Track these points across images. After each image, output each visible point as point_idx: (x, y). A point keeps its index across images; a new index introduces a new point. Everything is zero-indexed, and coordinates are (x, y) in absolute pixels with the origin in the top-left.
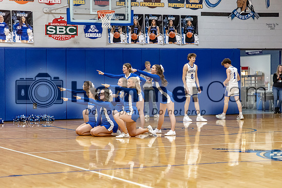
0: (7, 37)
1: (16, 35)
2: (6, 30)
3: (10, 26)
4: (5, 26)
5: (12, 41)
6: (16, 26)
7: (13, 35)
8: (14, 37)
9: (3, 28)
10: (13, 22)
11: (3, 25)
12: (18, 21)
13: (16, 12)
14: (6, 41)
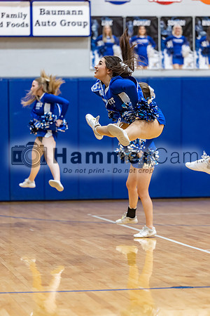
0: (186, 61)
1: (201, 56)
2: (185, 49)
3: (192, 42)
4: (185, 42)
5: (193, 66)
6: (201, 42)
7: (196, 57)
8: (198, 60)
9: (181, 45)
10: (197, 35)
11: (181, 41)
12: (204, 33)
13: (201, 18)
14: (184, 66)
